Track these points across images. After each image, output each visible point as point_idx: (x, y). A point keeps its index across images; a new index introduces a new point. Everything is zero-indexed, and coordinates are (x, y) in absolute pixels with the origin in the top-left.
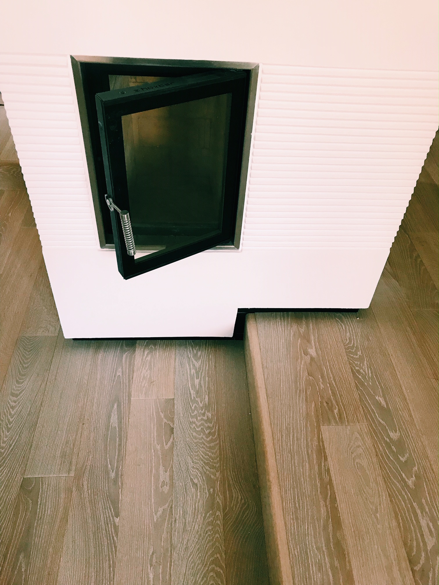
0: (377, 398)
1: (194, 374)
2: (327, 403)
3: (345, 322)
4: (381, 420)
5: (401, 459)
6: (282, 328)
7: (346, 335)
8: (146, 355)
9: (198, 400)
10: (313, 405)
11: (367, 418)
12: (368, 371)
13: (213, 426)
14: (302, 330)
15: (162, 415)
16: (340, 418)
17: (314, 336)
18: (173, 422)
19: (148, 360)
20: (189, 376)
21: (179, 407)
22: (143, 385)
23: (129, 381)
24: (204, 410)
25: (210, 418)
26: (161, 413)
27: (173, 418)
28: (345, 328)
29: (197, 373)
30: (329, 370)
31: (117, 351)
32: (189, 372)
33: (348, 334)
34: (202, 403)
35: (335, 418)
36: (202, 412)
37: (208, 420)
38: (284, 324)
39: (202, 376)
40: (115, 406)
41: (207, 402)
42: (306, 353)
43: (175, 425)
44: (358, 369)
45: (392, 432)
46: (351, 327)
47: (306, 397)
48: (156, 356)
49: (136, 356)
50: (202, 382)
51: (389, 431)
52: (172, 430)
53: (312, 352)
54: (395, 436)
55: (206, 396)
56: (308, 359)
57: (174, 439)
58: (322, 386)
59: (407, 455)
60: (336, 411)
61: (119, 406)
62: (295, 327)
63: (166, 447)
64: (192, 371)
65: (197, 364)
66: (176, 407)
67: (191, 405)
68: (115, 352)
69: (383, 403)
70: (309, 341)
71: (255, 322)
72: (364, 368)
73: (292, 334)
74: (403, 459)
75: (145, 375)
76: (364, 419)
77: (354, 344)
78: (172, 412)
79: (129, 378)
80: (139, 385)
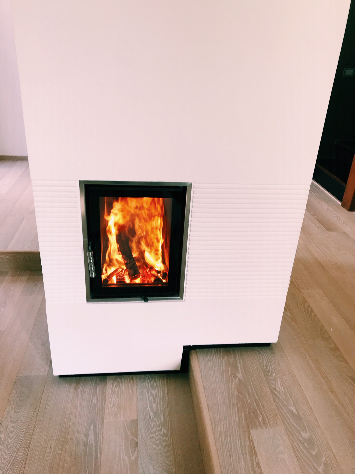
0: (290, 407)
1: (151, 400)
2: (253, 413)
3: (262, 353)
4: (294, 424)
5: (313, 453)
6: (216, 360)
7: (263, 363)
8: (114, 387)
9: (156, 419)
10: (243, 415)
11: (284, 423)
12: (281, 388)
13: (169, 439)
14: (231, 361)
15: (129, 433)
16: (264, 423)
17: (240, 364)
18: (137, 437)
19: (116, 390)
20: (148, 402)
21: (141, 426)
22: (113, 410)
23: (102, 407)
24: (161, 427)
25: (166, 433)
26: (127, 431)
27: (137, 434)
28: (262, 358)
29: (154, 399)
30: (253, 389)
31: (93, 385)
32: (148, 399)
33: (265, 362)
34: (159, 422)
35: (260, 424)
36: (160, 429)
37: (165, 435)
38: (218, 356)
39: (158, 401)
40: (92, 427)
41: (163, 421)
42: (235, 377)
43: (139, 440)
44: (274, 387)
45: (304, 433)
46: (266, 357)
47: (238, 409)
48: (122, 387)
49: (107, 388)
50: (158, 406)
51: (301, 433)
52: (137, 443)
53: (240, 375)
54: (306, 435)
55: (162, 416)
56: (237, 381)
57: (138, 451)
58: (249, 401)
59: (316, 450)
60: (260, 419)
61: (95, 427)
62: (226, 358)
63: (133, 458)
64: (150, 398)
65: (154, 392)
66: (139, 426)
67: (151, 423)
68: (91, 386)
69: (295, 411)
70: (237, 368)
71: (196, 356)
72: (278, 386)
73: (224, 363)
74: (314, 453)
75: (115, 402)
76: (282, 424)
77: (269, 369)
78: (137, 431)
79: (102, 405)
80: (110, 409)
